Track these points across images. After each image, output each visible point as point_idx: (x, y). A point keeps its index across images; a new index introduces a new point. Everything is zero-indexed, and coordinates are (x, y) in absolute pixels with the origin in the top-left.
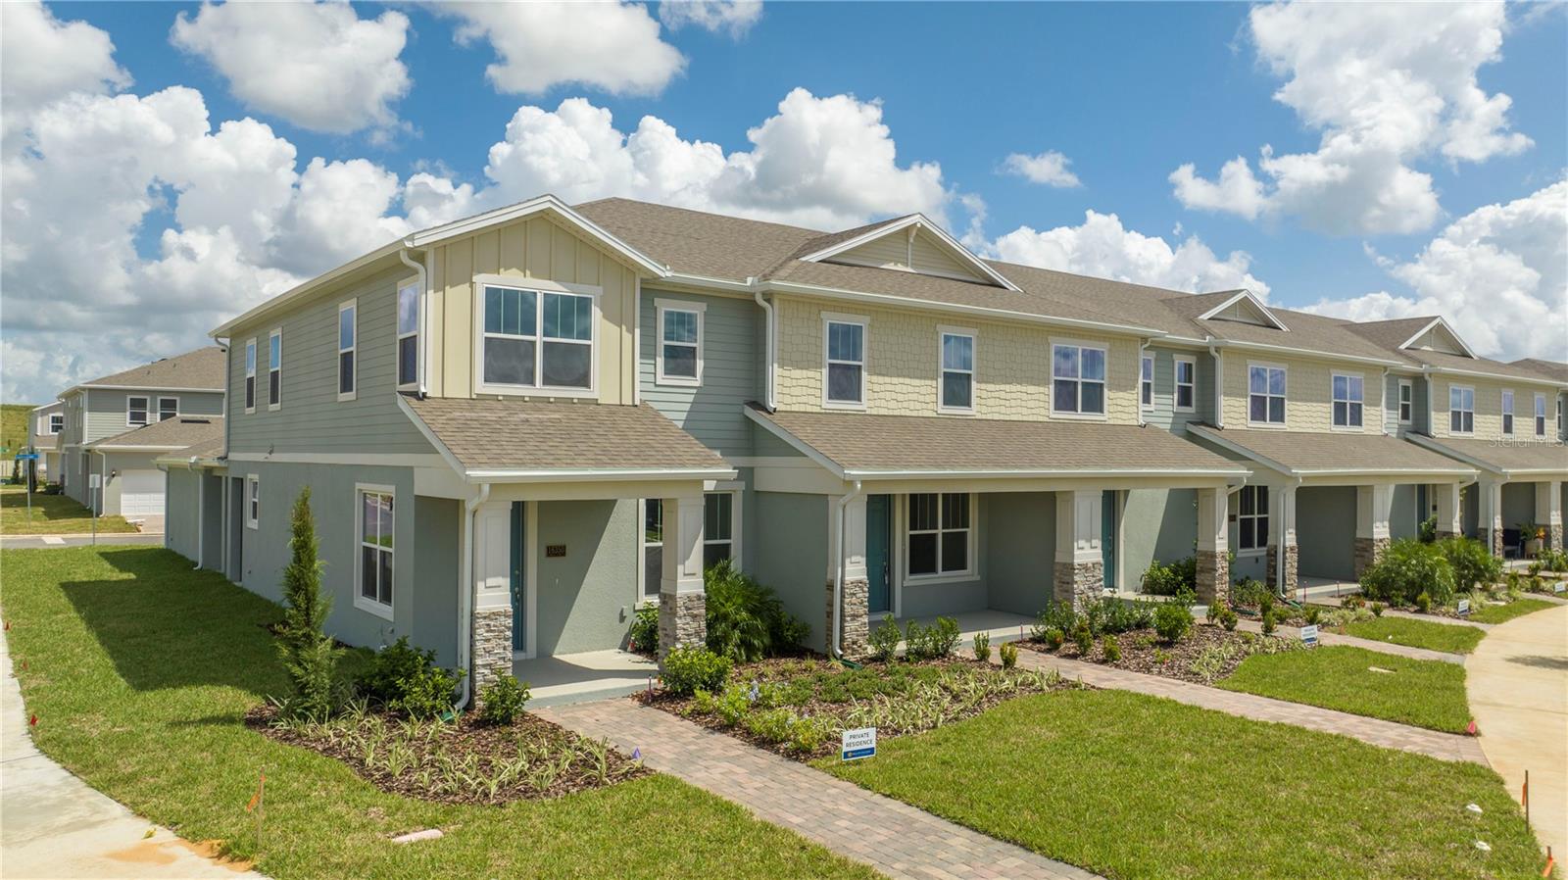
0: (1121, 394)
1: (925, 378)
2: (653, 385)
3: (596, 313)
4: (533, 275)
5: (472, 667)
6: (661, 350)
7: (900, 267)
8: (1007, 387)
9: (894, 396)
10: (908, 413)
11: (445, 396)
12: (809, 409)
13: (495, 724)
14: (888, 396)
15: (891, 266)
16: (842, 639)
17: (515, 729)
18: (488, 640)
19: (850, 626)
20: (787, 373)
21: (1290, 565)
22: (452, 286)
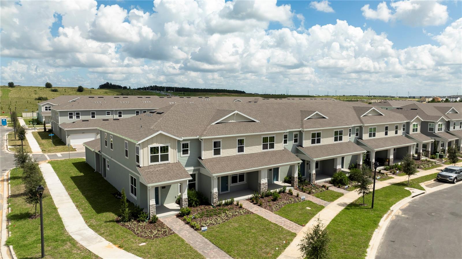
0: (278, 144)
1: (234, 148)
2: (180, 157)
3: (169, 148)
4: (158, 144)
5: (150, 213)
6: (182, 151)
7: (233, 121)
8: (252, 147)
9: (227, 153)
10: (230, 155)
11: (144, 166)
12: (210, 158)
13: (153, 223)
14: (226, 153)
15: (231, 121)
16: (213, 202)
17: (156, 224)
18: (152, 209)
19: (214, 200)
20: (205, 152)
21: (314, 177)
22: (144, 148)
